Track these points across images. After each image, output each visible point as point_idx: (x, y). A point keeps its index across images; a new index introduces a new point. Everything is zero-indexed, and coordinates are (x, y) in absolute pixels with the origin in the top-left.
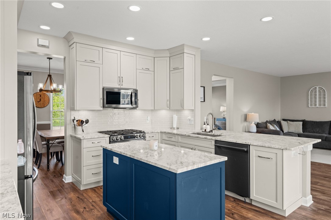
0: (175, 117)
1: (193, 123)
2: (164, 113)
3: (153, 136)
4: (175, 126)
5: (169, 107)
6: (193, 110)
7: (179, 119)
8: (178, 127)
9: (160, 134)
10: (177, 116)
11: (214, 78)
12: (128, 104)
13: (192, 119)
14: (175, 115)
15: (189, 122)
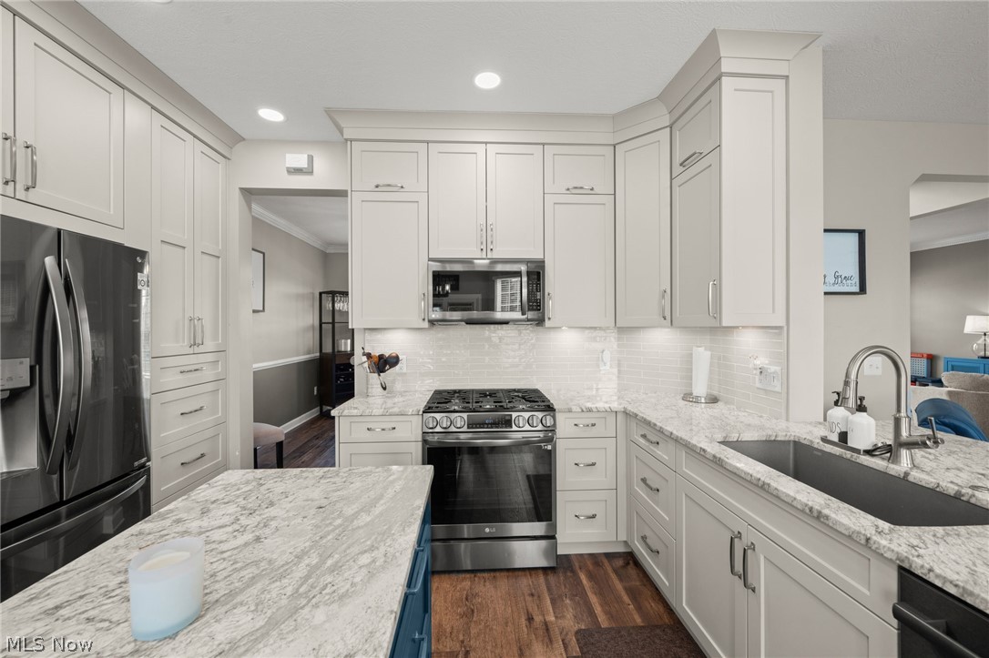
0: (703, 356)
1: (777, 386)
2: (661, 340)
3: (593, 425)
4: (700, 389)
5: (668, 317)
6: (780, 328)
7: (721, 366)
8: (715, 393)
9: (620, 417)
10: (709, 353)
11: (922, 201)
12: (512, 309)
13: (773, 369)
14: (701, 349)
15: (761, 381)
